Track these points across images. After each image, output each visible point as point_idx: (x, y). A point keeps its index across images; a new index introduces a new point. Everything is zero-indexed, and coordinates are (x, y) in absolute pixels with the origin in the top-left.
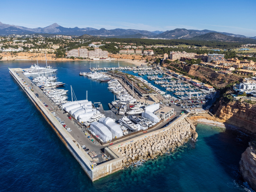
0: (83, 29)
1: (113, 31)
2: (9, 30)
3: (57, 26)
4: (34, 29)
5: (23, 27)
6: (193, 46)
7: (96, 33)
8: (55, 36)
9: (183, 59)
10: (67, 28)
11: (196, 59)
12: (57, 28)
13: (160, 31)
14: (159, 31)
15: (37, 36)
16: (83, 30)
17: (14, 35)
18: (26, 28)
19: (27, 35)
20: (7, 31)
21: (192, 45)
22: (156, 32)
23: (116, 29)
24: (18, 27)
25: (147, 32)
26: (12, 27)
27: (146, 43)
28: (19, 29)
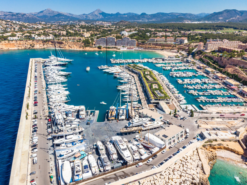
0: (125, 14)
1: (153, 16)
2: (58, 17)
3: (100, 12)
4: (79, 15)
5: (70, 14)
6: (241, 31)
7: (136, 18)
8: (96, 23)
9: (221, 50)
10: (109, 14)
11: (239, 50)
12: (100, 14)
13: (206, 13)
14: (204, 13)
15: (80, 22)
16: (124, 16)
17: (60, 21)
18: (72, 15)
19: (71, 22)
20: (56, 18)
21: (241, 29)
22: (201, 14)
23: (158, 13)
24: (65, 14)
25: (190, 15)
26: (60, 14)
27: (184, 28)
28: (66, 16)
